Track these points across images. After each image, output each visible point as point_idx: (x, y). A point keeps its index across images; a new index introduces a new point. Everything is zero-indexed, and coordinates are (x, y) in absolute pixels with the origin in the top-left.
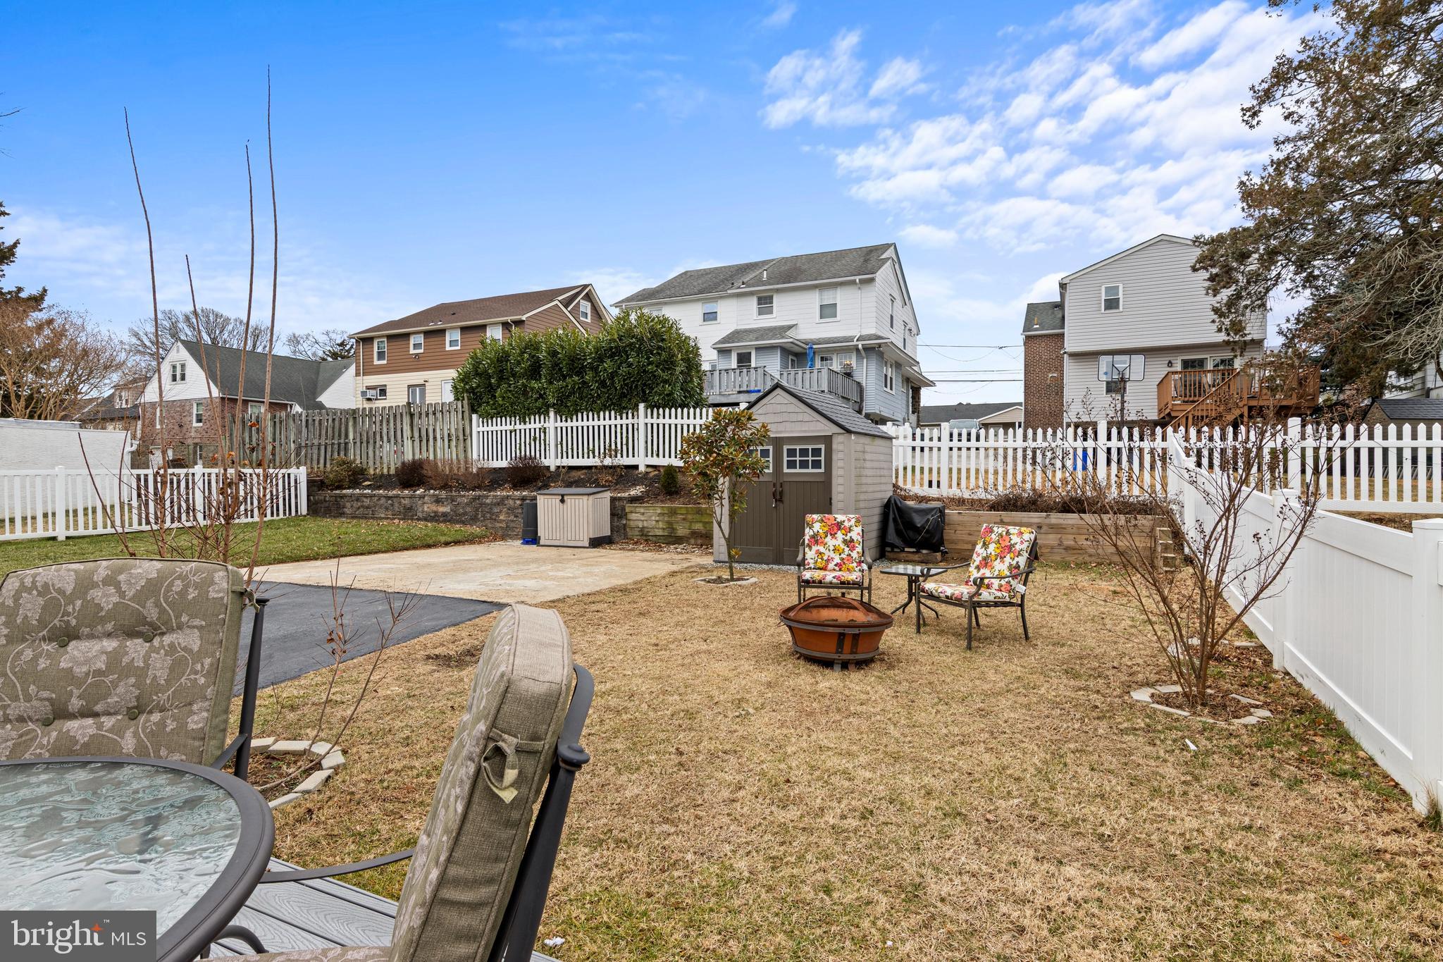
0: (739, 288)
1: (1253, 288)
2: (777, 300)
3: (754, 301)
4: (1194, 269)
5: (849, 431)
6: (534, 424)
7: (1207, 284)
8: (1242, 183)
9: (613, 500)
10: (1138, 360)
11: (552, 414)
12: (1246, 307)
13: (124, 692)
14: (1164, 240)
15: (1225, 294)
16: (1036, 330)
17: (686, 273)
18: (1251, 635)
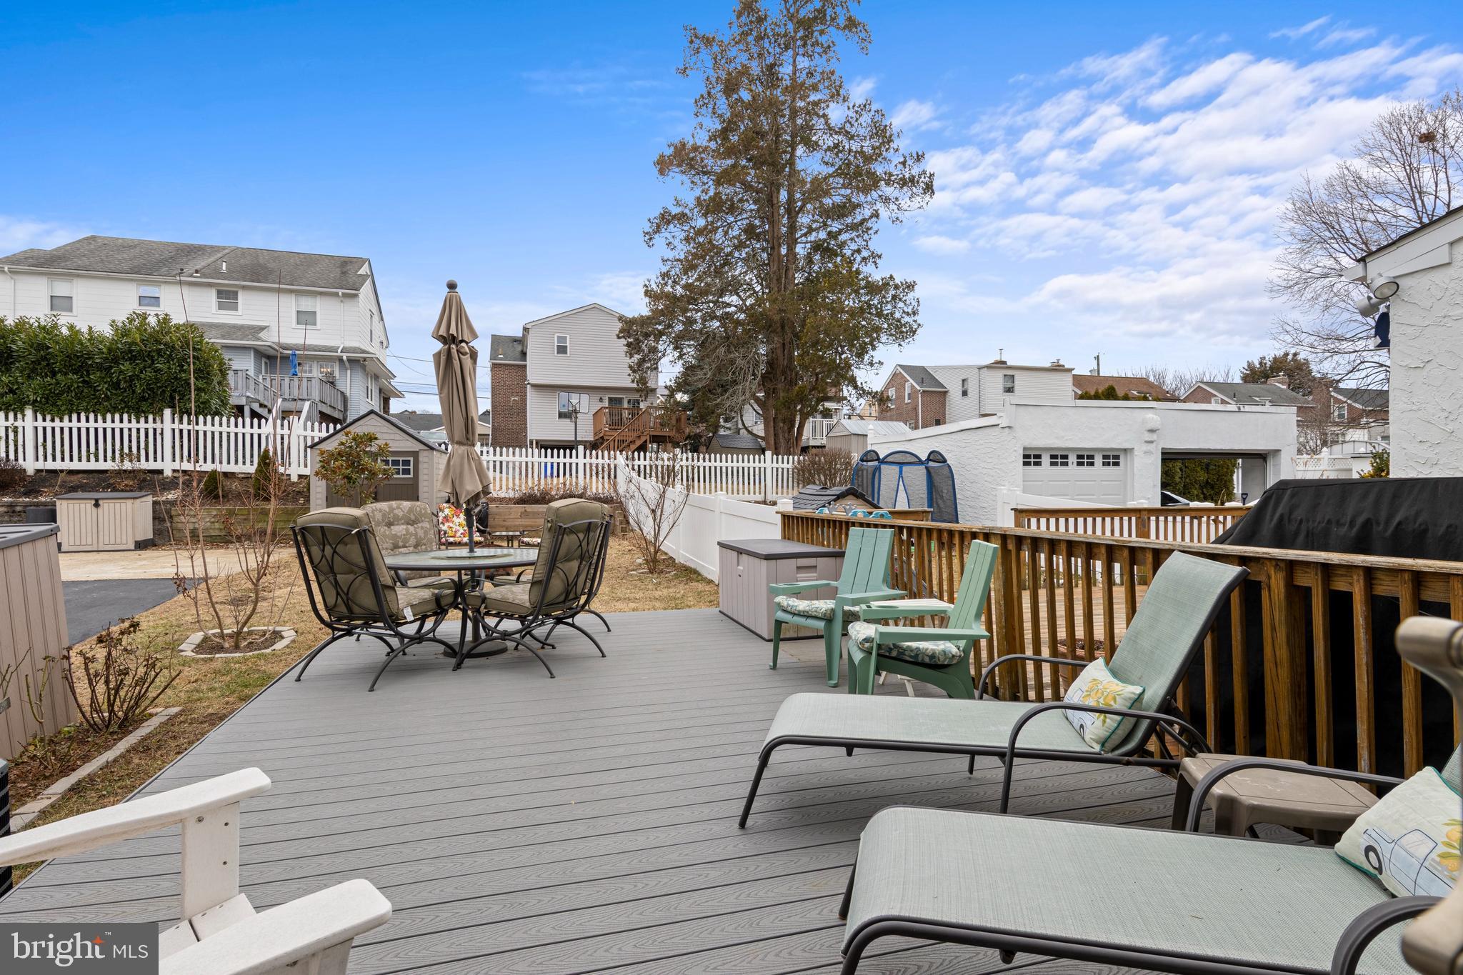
0: (191, 276)
1: (651, 356)
2: (242, 297)
3: (212, 293)
4: (619, 337)
5: (432, 449)
7: (625, 348)
8: (645, 286)
10: (585, 398)
11: (28, 412)
12: (648, 368)
13: (412, 541)
14: (595, 308)
15: (637, 357)
16: (501, 359)
17: (93, 238)
18: (666, 554)
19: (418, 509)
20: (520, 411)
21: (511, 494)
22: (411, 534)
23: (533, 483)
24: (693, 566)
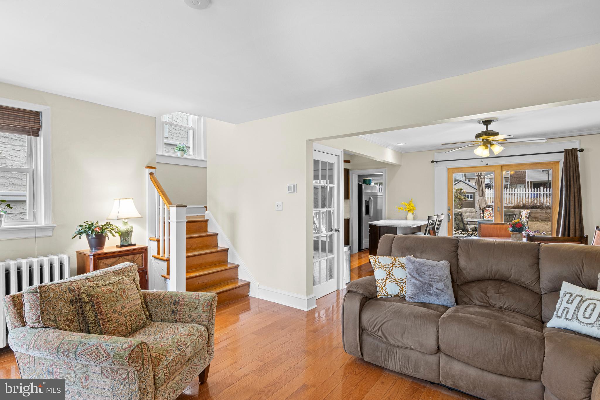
19: (474, 210)
22: (471, 215)
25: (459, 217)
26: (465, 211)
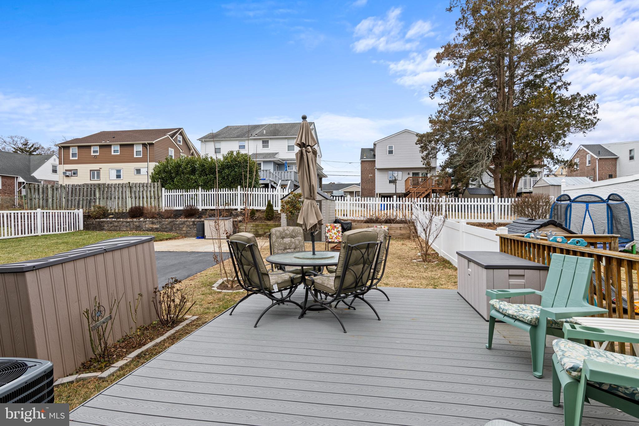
0: (254, 136)
1: (433, 151)
2: (270, 142)
3: (261, 142)
4: (416, 144)
5: (327, 199)
6: (192, 193)
7: (420, 149)
8: (430, 118)
9: (233, 221)
10: (400, 173)
11: (200, 189)
12: (431, 157)
14: (406, 132)
15: (425, 153)
16: (365, 159)
17: (228, 127)
18: (434, 251)
19: (297, 230)
20: (373, 181)
21: (362, 219)
22: (293, 243)
23: (373, 213)
24: (448, 259)
25: (248, 254)
26: (281, 234)
